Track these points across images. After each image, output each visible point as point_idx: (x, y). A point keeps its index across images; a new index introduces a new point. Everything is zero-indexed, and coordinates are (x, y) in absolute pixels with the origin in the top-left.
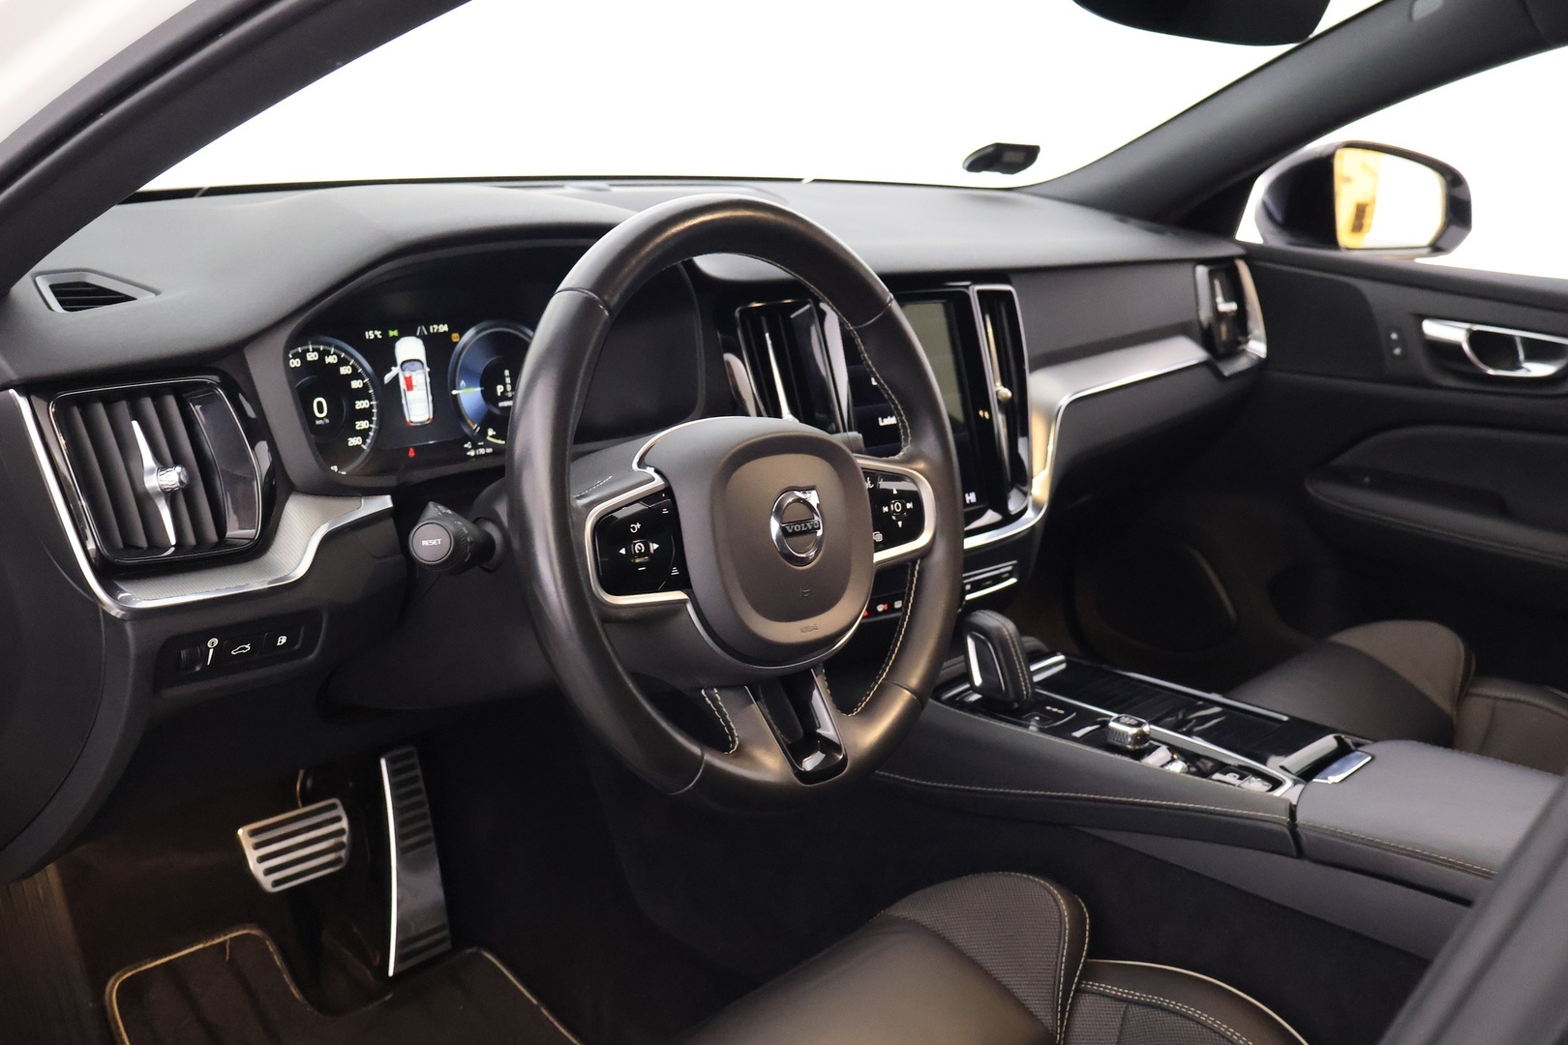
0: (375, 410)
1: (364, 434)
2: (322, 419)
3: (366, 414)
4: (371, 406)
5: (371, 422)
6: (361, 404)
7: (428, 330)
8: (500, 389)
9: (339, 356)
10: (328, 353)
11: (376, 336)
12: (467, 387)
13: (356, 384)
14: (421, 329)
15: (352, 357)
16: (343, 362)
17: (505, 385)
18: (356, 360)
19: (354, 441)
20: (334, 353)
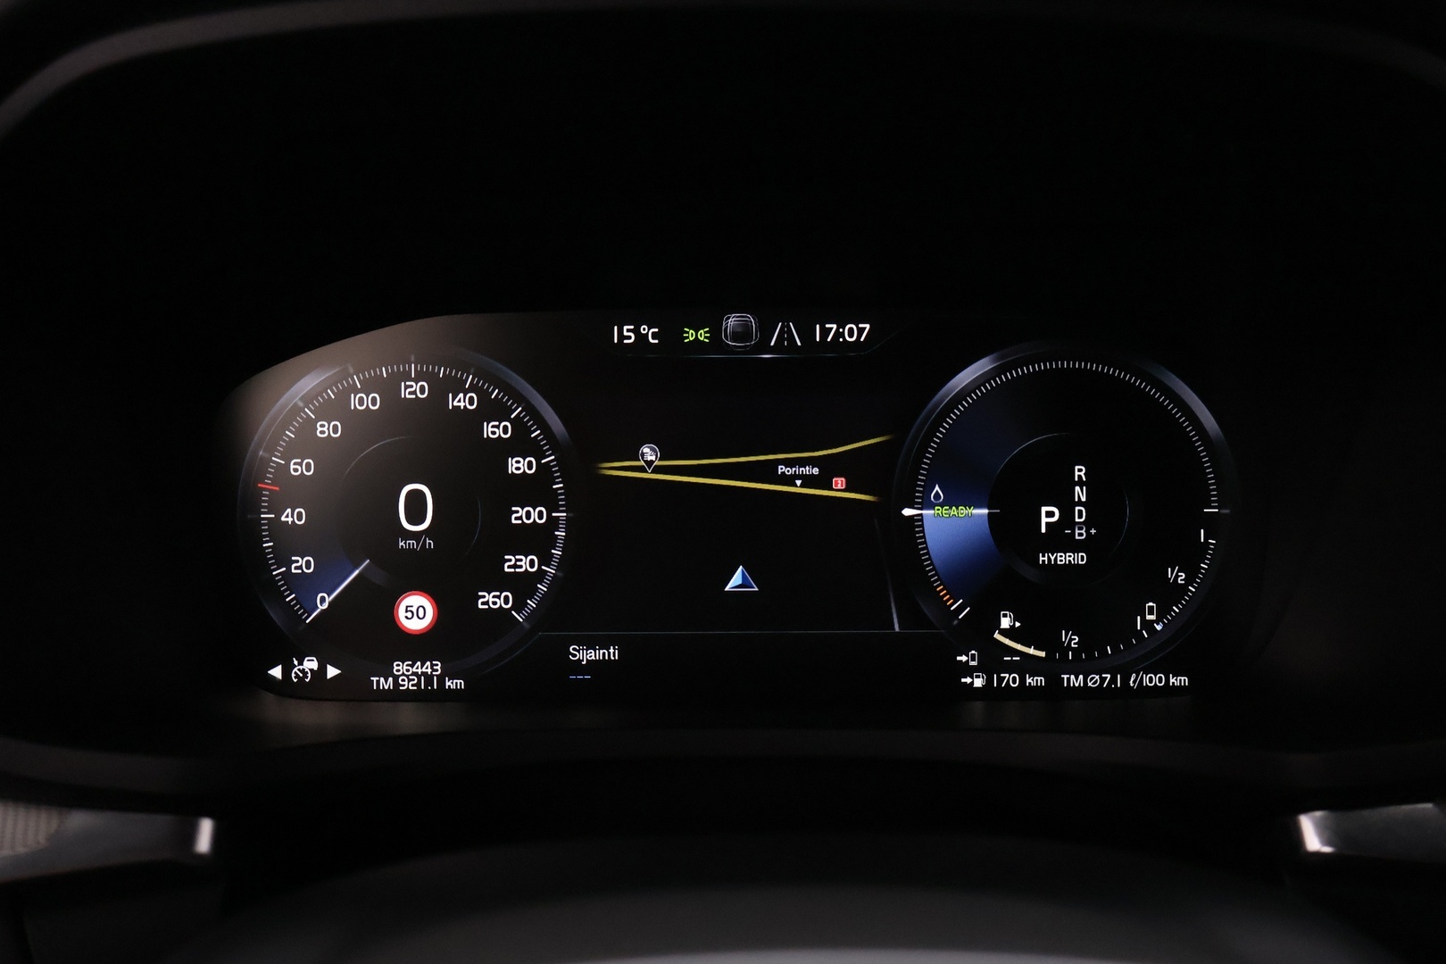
0: (561, 534)
1: (522, 586)
2: (416, 536)
3: (534, 540)
4: (553, 523)
5: (545, 559)
6: (523, 515)
7: (807, 334)
8: (1048, 515)
9: (484, 397)
10: (458, 388)
11: (641, 338)
12: (950, 502)
13: (518, 465)
14: (785, 332)
15: (520, 399)
16: (494, 411)
17: (1067, 506)
18: (530, 409)
19: (491, 600)
20: (473, 388)
